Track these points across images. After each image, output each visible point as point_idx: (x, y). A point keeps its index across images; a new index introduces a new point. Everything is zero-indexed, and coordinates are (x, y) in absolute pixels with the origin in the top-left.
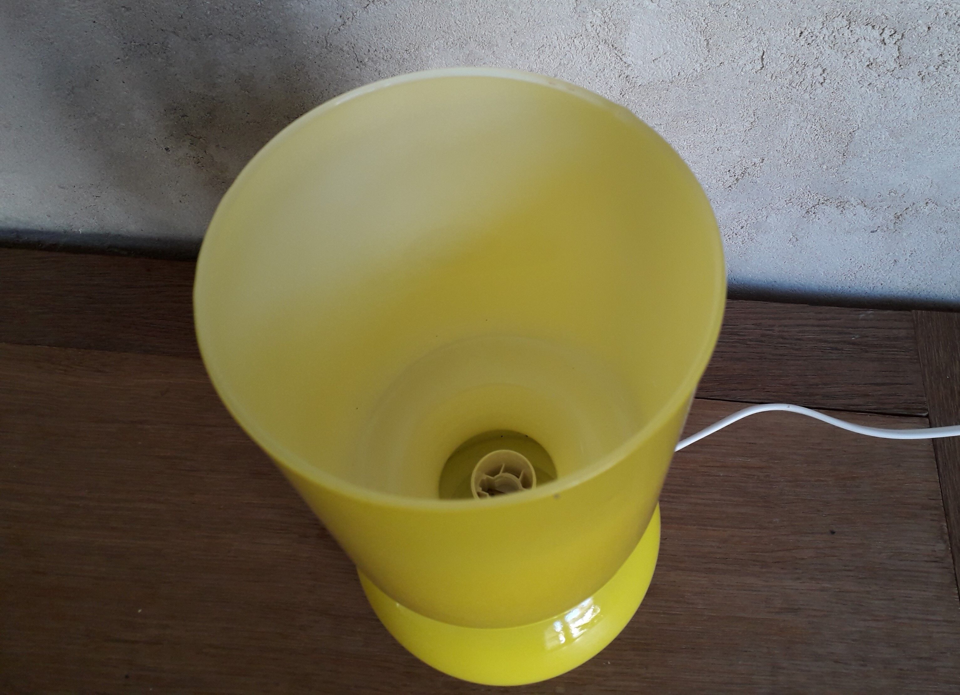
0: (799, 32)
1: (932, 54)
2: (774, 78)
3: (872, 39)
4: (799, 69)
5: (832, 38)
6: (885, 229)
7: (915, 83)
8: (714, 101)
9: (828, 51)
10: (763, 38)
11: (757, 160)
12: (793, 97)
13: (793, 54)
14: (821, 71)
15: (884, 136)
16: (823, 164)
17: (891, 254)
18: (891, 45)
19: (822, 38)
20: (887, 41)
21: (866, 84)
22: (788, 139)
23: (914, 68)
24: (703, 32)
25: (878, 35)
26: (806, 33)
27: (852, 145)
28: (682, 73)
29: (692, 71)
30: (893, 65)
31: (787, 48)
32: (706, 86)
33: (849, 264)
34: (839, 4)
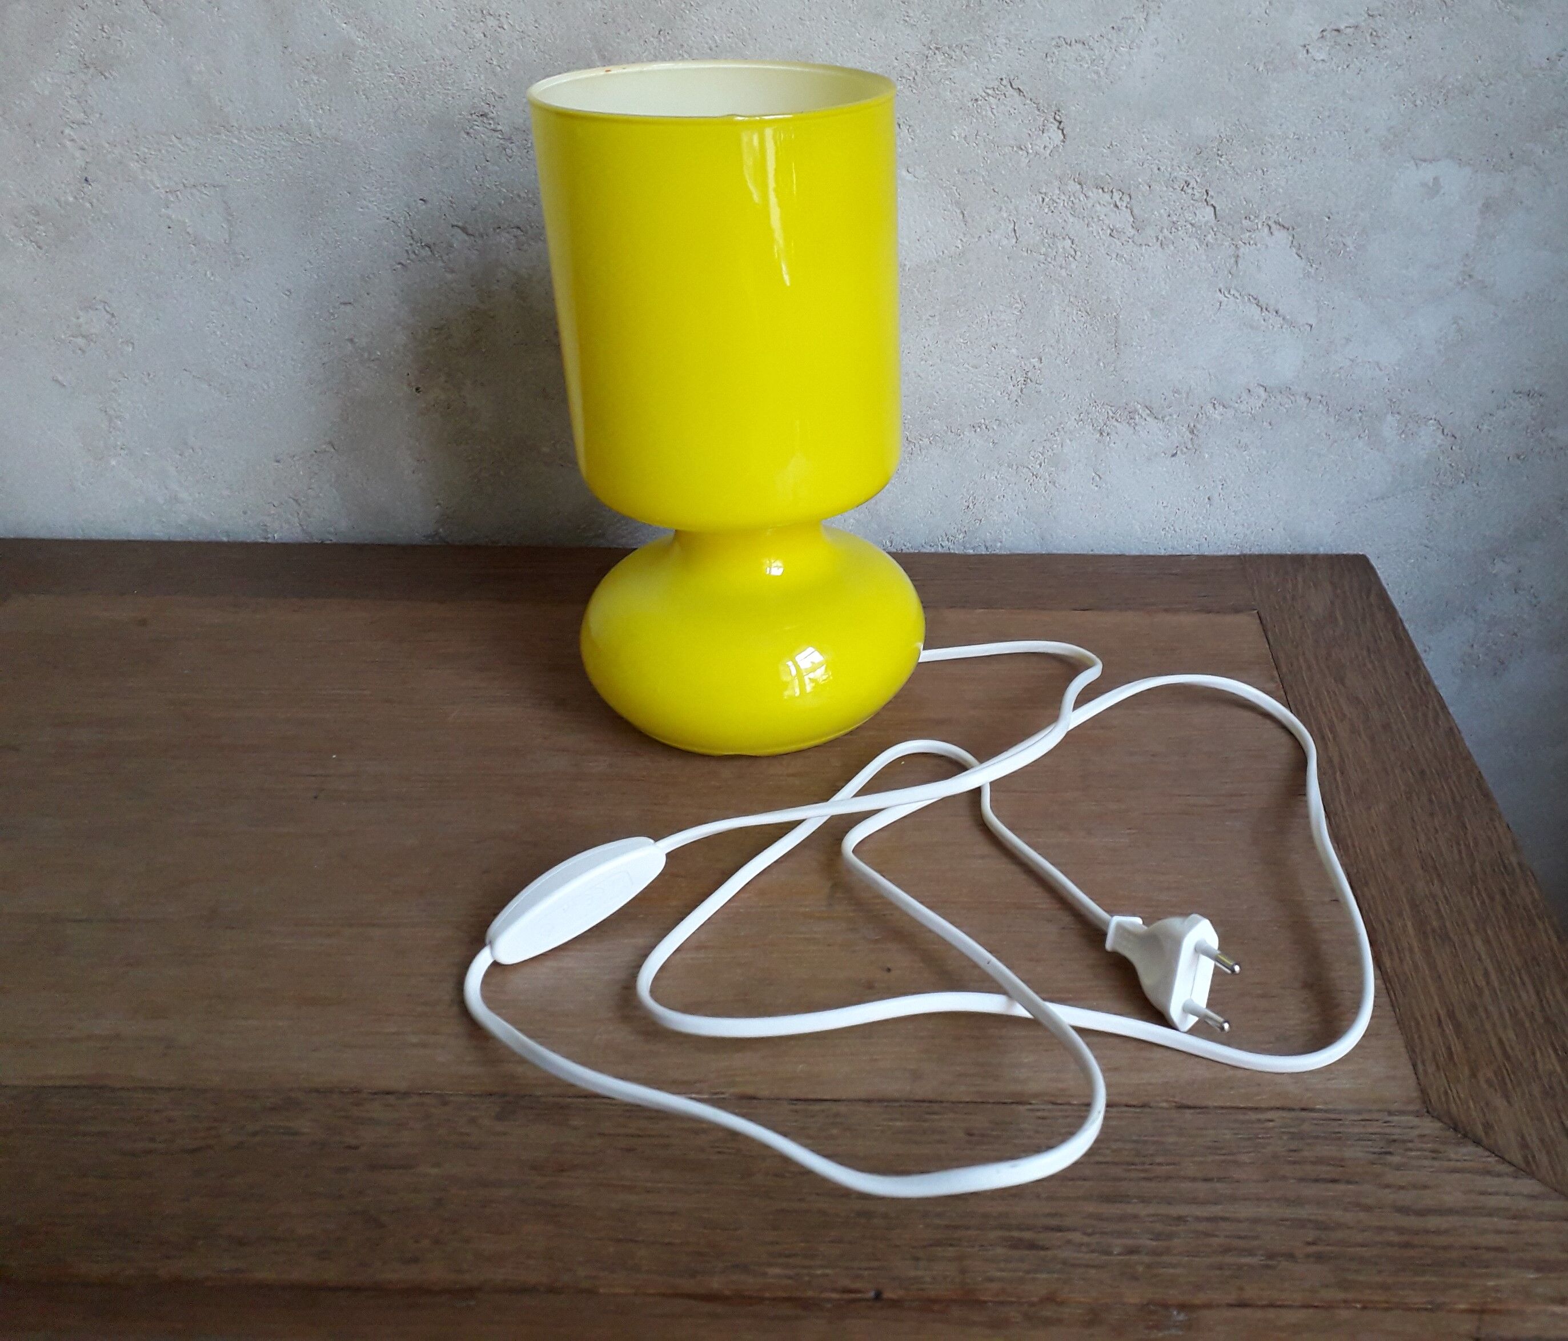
0: (1041, 199)
1: (1161, 215)
2: (1029, 252)
3: (1106, 204)
4: (1051, 241)
5: (1070, 203)
6: (1185, 449)
7: (1156, 251)
8: (980, 283)
9: (1071, 219)
10: (1011, 207)
11: (1035, 361)
12: (1052, 275)
13: (1041, 223)
14: (1070, 242)
15: (1146, 317)
16: (1099, 360)
17: (1201, 488)
18: (1124, 209)
19: (1062, 204)
20: (1118, 204)
21: (1114, 256)
22: (1059, 330)
23: (1150, 232)
24: (957, 203)
25: (1110, 198)
26: (1047, 200)
27: (1120, 332)
28: (946, 252)
29: (954, 248)
30: (1133, 232)
31: (1033, 217)
32: (970, 264)
33: (1162, 509)
34: (1067, 165)
